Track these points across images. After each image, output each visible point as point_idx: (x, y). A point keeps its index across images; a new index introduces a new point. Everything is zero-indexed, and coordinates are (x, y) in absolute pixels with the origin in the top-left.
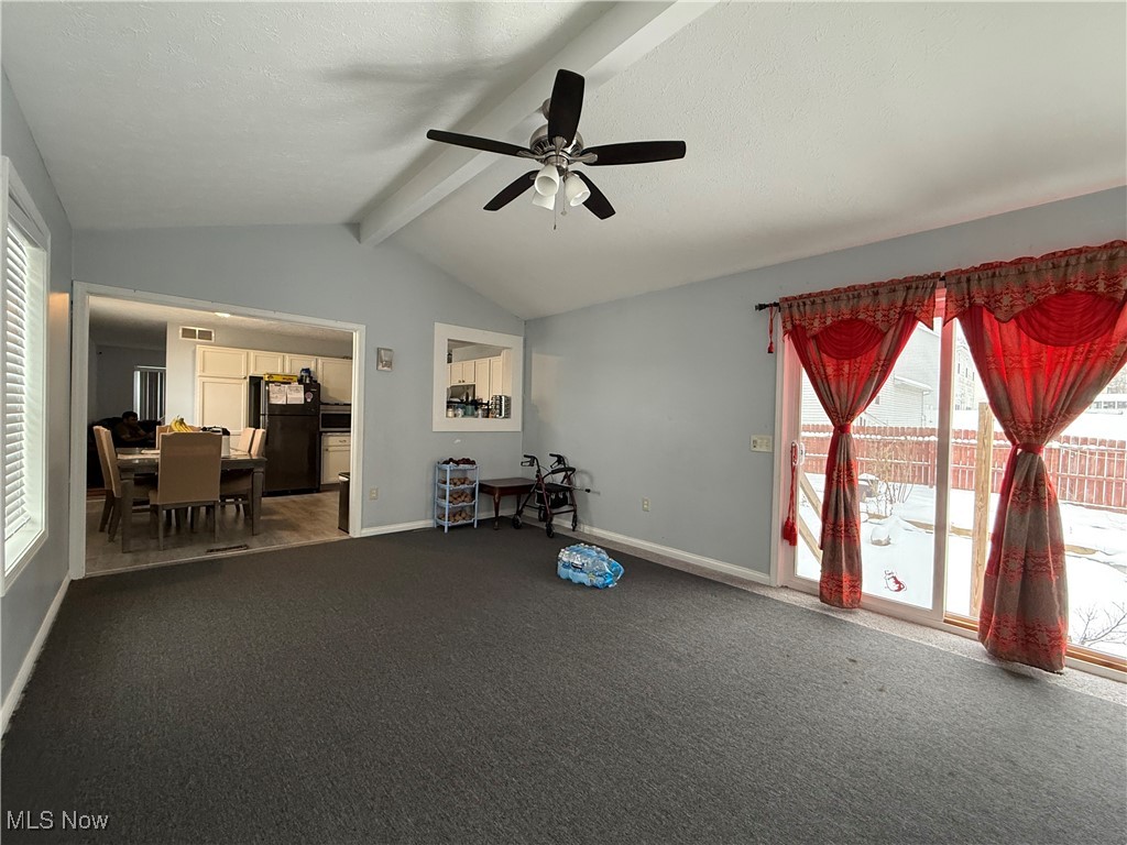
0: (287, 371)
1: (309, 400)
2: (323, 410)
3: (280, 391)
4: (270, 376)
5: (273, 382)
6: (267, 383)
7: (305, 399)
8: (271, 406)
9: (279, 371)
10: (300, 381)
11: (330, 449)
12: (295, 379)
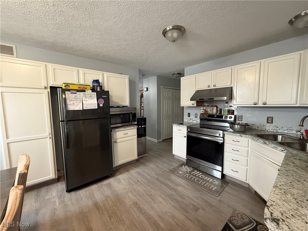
0: (82, 82)
1: (101, 105)
2: (113, 111)
3: (76, 99)
4: (67, 85)
5: (69, 90)
6: (64, 91)
7: (98, 105)
8: (68, 112)
9: (76, 82)
10: (93, 90)
11: (118, 141)
12: (88, 87)
